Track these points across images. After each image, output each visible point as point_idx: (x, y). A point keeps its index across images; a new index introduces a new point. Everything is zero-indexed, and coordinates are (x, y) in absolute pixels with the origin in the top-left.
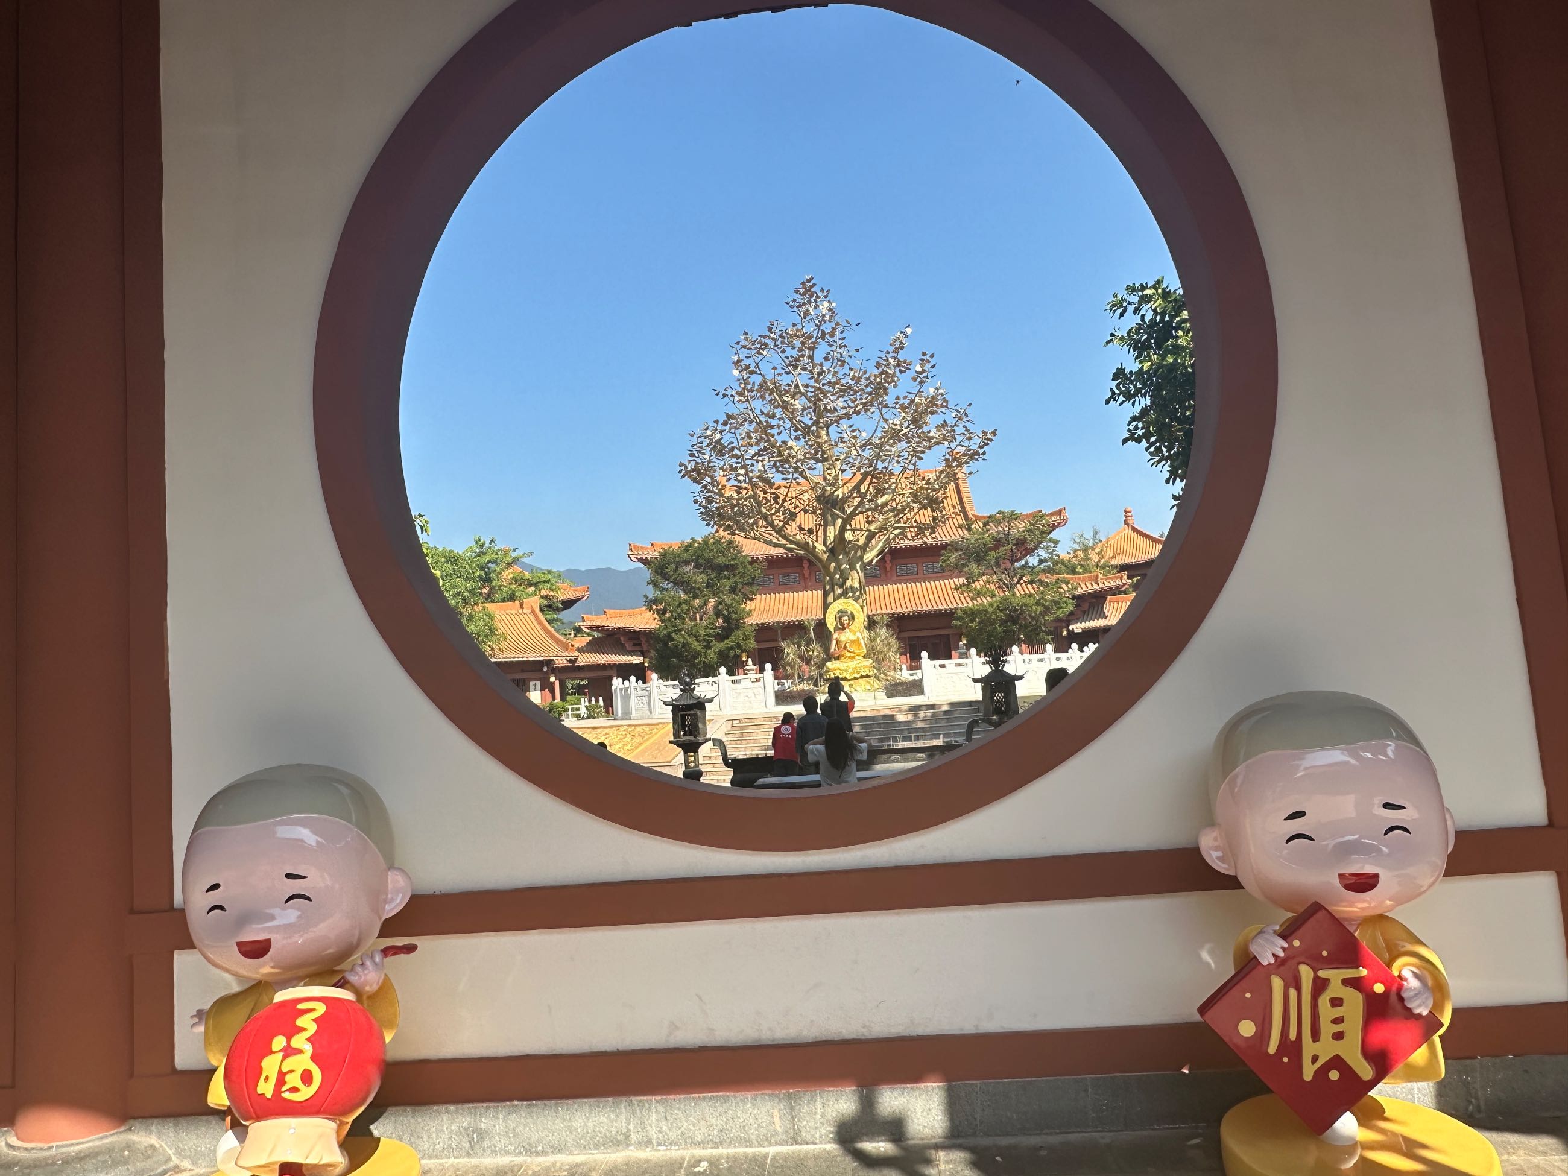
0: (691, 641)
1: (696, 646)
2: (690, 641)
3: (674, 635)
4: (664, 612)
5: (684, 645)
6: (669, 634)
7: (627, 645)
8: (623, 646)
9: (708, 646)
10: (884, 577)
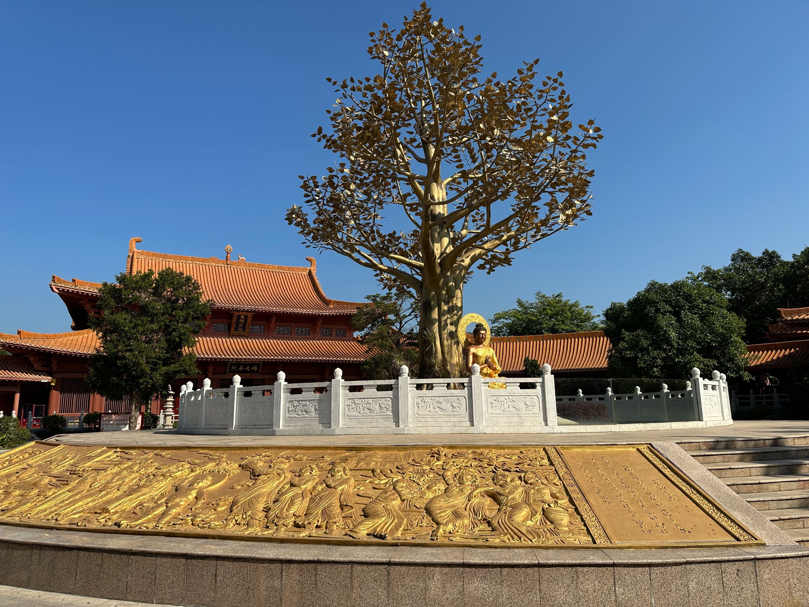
2: (141, 361)
5: (134, 365)
7: (37, 366)
8: (31, 365)
10: (267, 333)
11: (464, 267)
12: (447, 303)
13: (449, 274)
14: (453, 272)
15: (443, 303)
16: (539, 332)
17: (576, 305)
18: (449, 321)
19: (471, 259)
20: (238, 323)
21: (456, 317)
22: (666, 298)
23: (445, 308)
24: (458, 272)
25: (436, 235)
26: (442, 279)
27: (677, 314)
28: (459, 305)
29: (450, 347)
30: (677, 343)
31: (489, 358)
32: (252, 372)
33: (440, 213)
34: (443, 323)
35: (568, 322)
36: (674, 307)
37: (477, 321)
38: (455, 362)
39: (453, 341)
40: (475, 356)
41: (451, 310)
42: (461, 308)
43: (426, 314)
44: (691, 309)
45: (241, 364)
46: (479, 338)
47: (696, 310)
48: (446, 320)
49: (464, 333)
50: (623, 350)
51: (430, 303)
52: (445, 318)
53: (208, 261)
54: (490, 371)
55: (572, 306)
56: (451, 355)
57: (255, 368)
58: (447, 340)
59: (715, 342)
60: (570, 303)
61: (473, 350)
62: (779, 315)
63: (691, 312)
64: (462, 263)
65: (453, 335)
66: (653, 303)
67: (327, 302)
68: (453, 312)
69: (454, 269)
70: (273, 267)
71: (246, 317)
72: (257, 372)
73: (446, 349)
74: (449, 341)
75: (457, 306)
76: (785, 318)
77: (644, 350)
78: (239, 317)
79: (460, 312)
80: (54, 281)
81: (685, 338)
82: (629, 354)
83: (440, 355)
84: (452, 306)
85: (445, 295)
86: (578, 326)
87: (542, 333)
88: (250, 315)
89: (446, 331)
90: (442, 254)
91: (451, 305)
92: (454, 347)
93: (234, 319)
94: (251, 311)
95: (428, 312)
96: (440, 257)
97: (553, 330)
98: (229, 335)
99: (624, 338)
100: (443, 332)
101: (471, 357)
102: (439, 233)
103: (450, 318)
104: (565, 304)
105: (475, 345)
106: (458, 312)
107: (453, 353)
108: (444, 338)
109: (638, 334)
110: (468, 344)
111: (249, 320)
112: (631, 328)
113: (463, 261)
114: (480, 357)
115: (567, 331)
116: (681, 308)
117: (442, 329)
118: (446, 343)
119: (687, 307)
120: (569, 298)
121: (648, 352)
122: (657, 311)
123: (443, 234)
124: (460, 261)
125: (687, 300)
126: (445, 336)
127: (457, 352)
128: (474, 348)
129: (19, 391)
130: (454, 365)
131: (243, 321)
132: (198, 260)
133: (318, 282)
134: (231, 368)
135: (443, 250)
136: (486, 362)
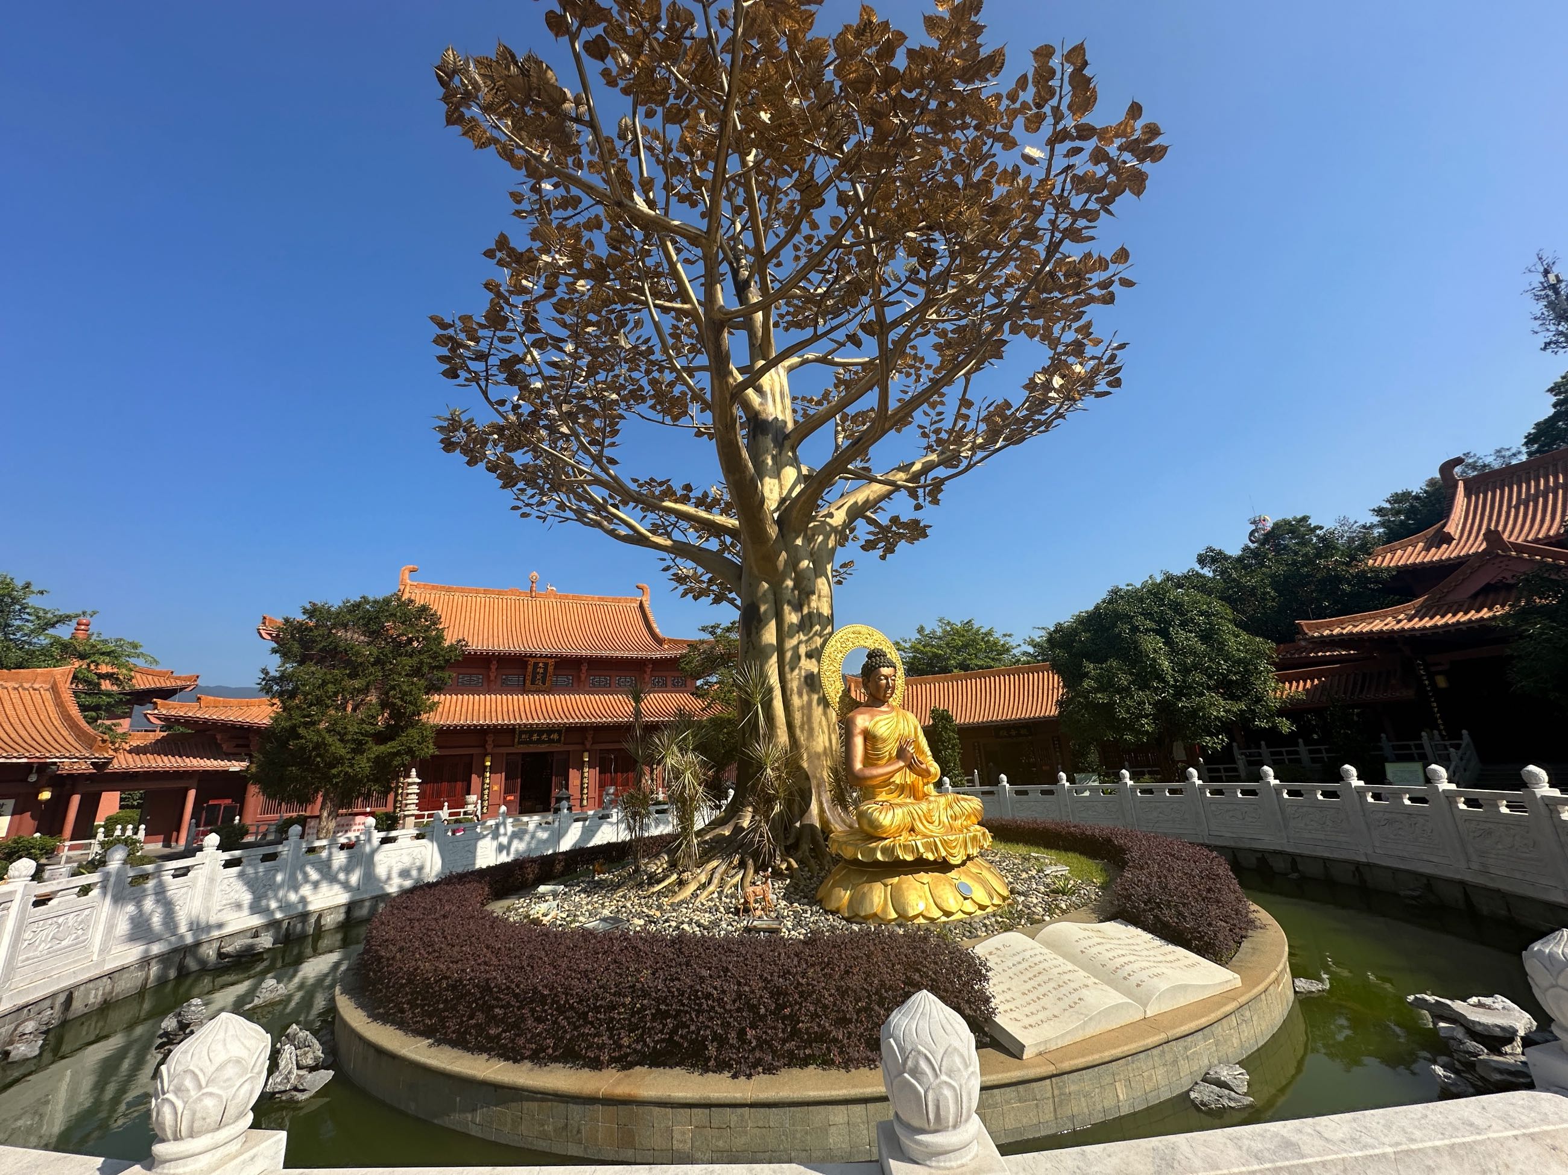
0: (331, 740)
1: (340, 750)
2: (329, 739)
3: (301, 731)
4: (292, 695)
5: (317, 746)
6: (293, 728)
7: (224, 747)
8: (219, 746)
9: (359, 748)
10: (575, 687)
11: (834, 529)
12: (798, 607)
13: (799, 542)
14: (809, 539)
15: (787, 608)
16: (945, 670)
17: (989, 633)
18: (803, 650)
19: (848, 513)
20: (535, 673)
21: (819, 641)
22: (1143, 609)
23: (792, 618)
24: (821, 538)
25: (770, 462)
26: (784, 553)
27: (1163, 633)
28: (826, 611)
29: (807, 708)
30: (1173, 676)
31: (908, 743)
32: (551, 741)
33: (776, 418)
34: (789, 655)
35: (981, 655)
36: (1158, 623)
37: (871, 644)
38: (820, 749)
39: (815, 697)
40: (869, 737)
41: (808, 624)
42: (830, 620)
43: (749, 635)
44: (1183, 625)
45: (535, 731)
46: (878, 687)
47: (1191, 626)
48: (796, 648)
49: (837, 677)
50: (1089, 692)
51: (758, 609)
52: (794, 642)
53: (506, 593)
54: (910, 778)
55: (986, 634)
56: (811, 730)
57: (555, 736)
58: (800, 695)
59: (1235, 674)
60: (983, 630)
61: (862, 721)
62: (1299, 630)
63: (1184, 629)
64: (828, 520)
65: (812, 682)
66: (1127, 618)
67: (659, 641)
68: (811, 627)
69: (809, 532)
70: (593, 599)
71: (546, 665)
72: (559, 741)
73: (798, 717)
74: (805, 698)
75: (820, 615)
76: (1310, 634)
77: (1125, 691)
78: (536, 664)
79: (829, 629)
80: (264, 623)
81: (1186, 670)
82: (1101, 698)
83: (782, 737)
84: (810, 614)
85: (793, 590)
86: (993, 659)
87: (950, 671)
88: (551, 662)
89: (797, 671)
90: (783, 501)
91: (805, 611)
92: (818, 711)
93: (530, 668)
94: (551, 657)
95: (754, 630)
96: (777, 509)
97: (964, 667)
98: (525, 691)
99: (1088, 672)
100: (789, 676)
101: (859, 742)
102: (774, 458)
103: (807, 641)
104: (977, 633)
105: (867, 705)
106: (823, 629)
107: (816, 725)
108: (792, 690)
109: (1111, 665)
110: (849, 705)
111: (551, 669)
112: (1098, 658)
113: (831, 515)
114: (884, 741)
115: (981, 667)
116: (1169, 624)
117: (787, 668)
118: (796, 701)
119: (1177, 622)
120: (982, 624)
121: (1130, 693)
122: (1135, 629)
123: (784, 459)
124: (825, 516)
125: (1176, 611)
126: (794, 685)
127: (824, 723)
128: (866, 717)
129: (195, 785)
130: (818, 756)
131: (542, 671)
132: (493, 592)
133: (651, 618)
134: (520, 737)
135: (785, 493)
136: (901, 754)
